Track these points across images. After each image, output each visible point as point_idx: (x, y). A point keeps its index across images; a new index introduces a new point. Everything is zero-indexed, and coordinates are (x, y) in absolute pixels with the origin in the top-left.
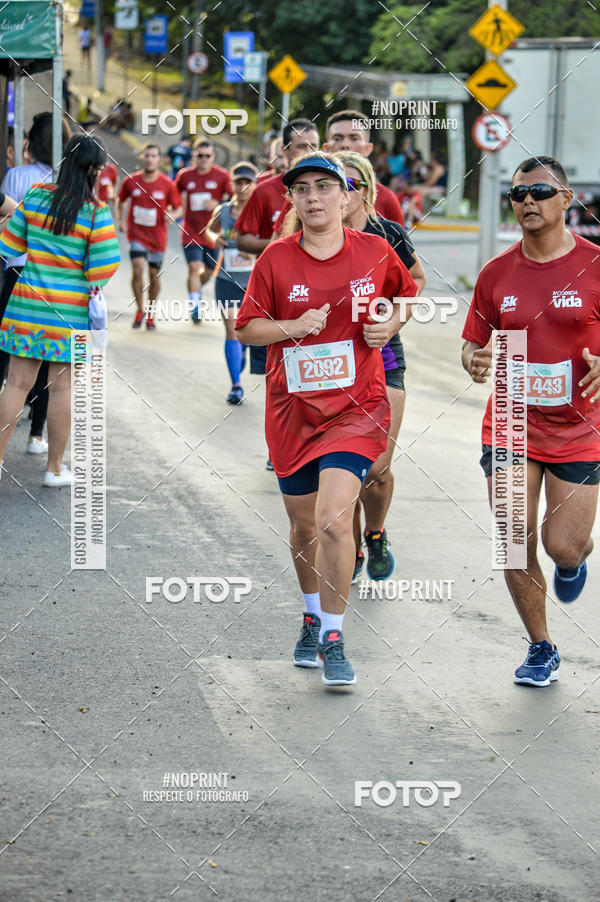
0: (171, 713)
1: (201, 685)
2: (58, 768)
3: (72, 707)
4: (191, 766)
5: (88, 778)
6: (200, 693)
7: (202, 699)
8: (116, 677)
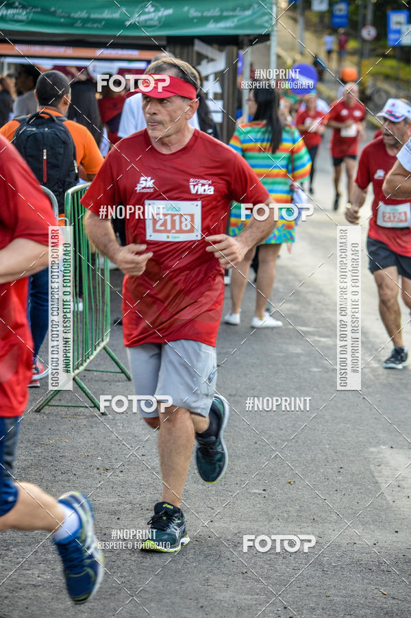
0: (351, 485)
1: (372, 467)
2: (274, 522)
3: (283, 481)
4: (366, 523)
5: (295, 529)
6: (371, 472)
7: (373, 477)
8: (313, 460)
